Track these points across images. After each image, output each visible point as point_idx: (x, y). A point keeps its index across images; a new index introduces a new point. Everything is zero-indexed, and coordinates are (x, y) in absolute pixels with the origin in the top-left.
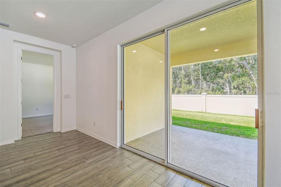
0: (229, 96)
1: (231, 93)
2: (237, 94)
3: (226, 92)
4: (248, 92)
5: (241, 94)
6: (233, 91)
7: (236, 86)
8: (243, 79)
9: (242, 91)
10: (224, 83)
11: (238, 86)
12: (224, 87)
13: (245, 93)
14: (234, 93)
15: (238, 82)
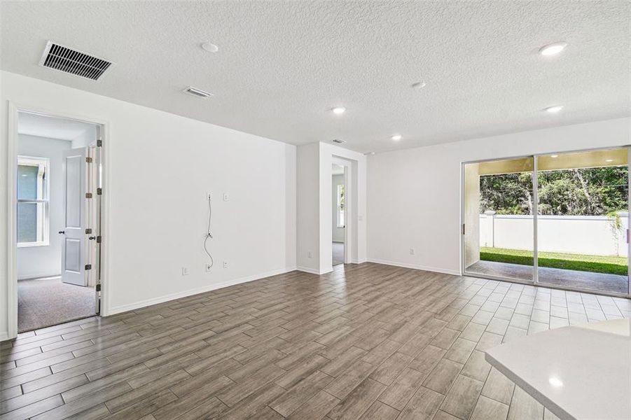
3: (527, 209)
4: (570, 209)
5: (555, 213)
6: (541, 207)
7: (546, 197)
8: (561, 182)
9: (558, 208)
10: (520, 191)
11: (549, 196)
12: (523, 199)
13: (564, 211)
14: (543, 210)
15: (551, 188)
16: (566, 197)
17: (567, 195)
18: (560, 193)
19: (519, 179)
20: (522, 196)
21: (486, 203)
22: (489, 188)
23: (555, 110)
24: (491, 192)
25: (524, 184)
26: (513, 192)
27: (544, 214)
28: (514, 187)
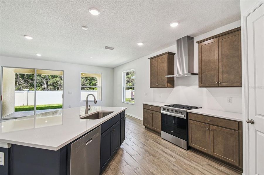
0: (46, 91)
1: (48, 89)
2: (52, 90)
3: (44, 88)
4: (59, 88)
5: (55, 90)
6: (50, 87)
7: (52, 84)
8: (57, 79)
9: (56, 88)
10: (42, 81)
11: (53, 84)
12: (43, 84)
13: (58, 89)
14: (51, 89)
15: (54, 81)
16: (58, 84)
17: (59, 83)
18: (56, 83)
19: (42, 76)
20: (42, 83)
21: (25, 85)
22: (27, 78)
23: (39, 55)
24: (28, 80)
25: (43, 78)
26: (39, 81)
27: (51, 90)
28: (39, 79)
